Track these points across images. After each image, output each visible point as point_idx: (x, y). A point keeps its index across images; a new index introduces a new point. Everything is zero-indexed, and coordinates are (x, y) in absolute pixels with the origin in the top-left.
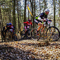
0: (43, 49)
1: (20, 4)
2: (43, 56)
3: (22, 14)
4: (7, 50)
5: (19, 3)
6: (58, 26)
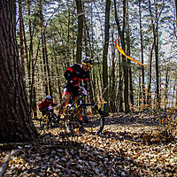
1: (93, 34)
2: (159, 170)
3: (97, 58)
4: (69, 150)
5: (90, 33)
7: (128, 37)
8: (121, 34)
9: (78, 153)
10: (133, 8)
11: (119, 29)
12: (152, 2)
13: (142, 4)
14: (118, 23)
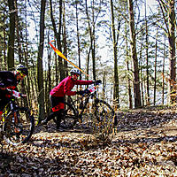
0: (94, 155)
1: (27, 35)
3: (32, 61)
5: (24, 33)
6: (124, 92)
7: (65, 39)
8: (57, 35)
9: (9, 166)
10: (69, 9)
11: (55, 30)
12: (89, 5)
13: (79, 6)
14: (54, 25)
